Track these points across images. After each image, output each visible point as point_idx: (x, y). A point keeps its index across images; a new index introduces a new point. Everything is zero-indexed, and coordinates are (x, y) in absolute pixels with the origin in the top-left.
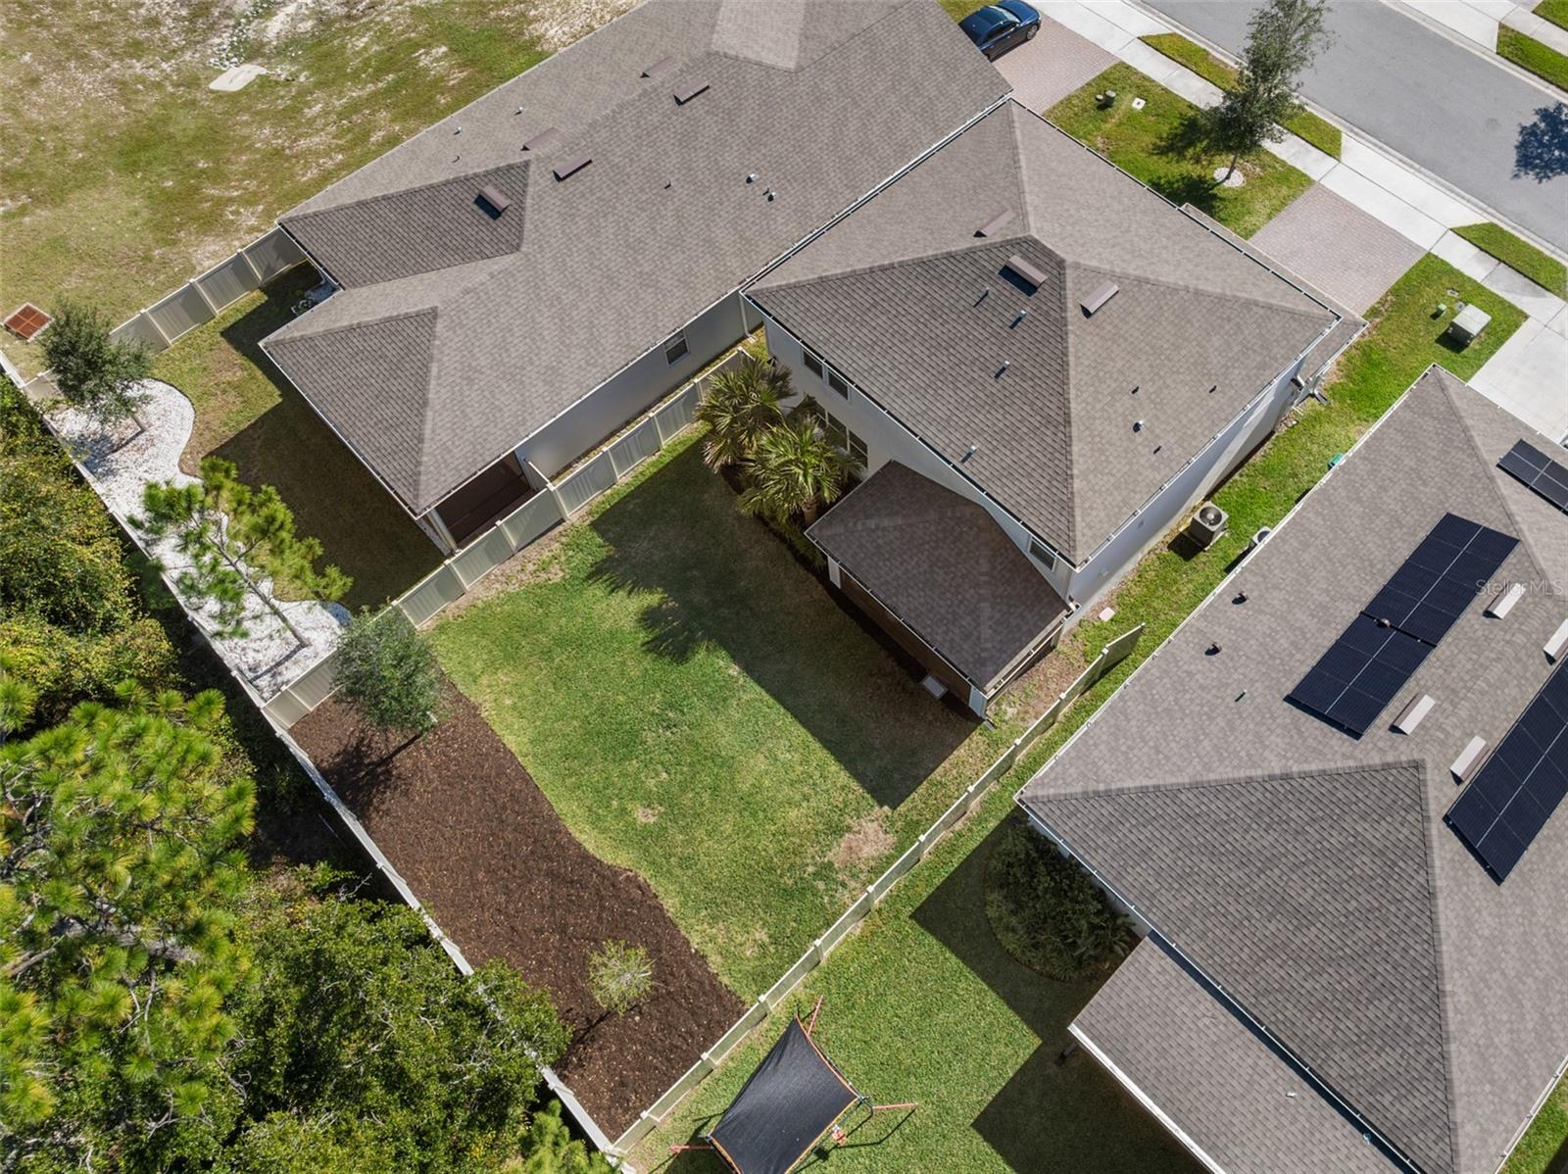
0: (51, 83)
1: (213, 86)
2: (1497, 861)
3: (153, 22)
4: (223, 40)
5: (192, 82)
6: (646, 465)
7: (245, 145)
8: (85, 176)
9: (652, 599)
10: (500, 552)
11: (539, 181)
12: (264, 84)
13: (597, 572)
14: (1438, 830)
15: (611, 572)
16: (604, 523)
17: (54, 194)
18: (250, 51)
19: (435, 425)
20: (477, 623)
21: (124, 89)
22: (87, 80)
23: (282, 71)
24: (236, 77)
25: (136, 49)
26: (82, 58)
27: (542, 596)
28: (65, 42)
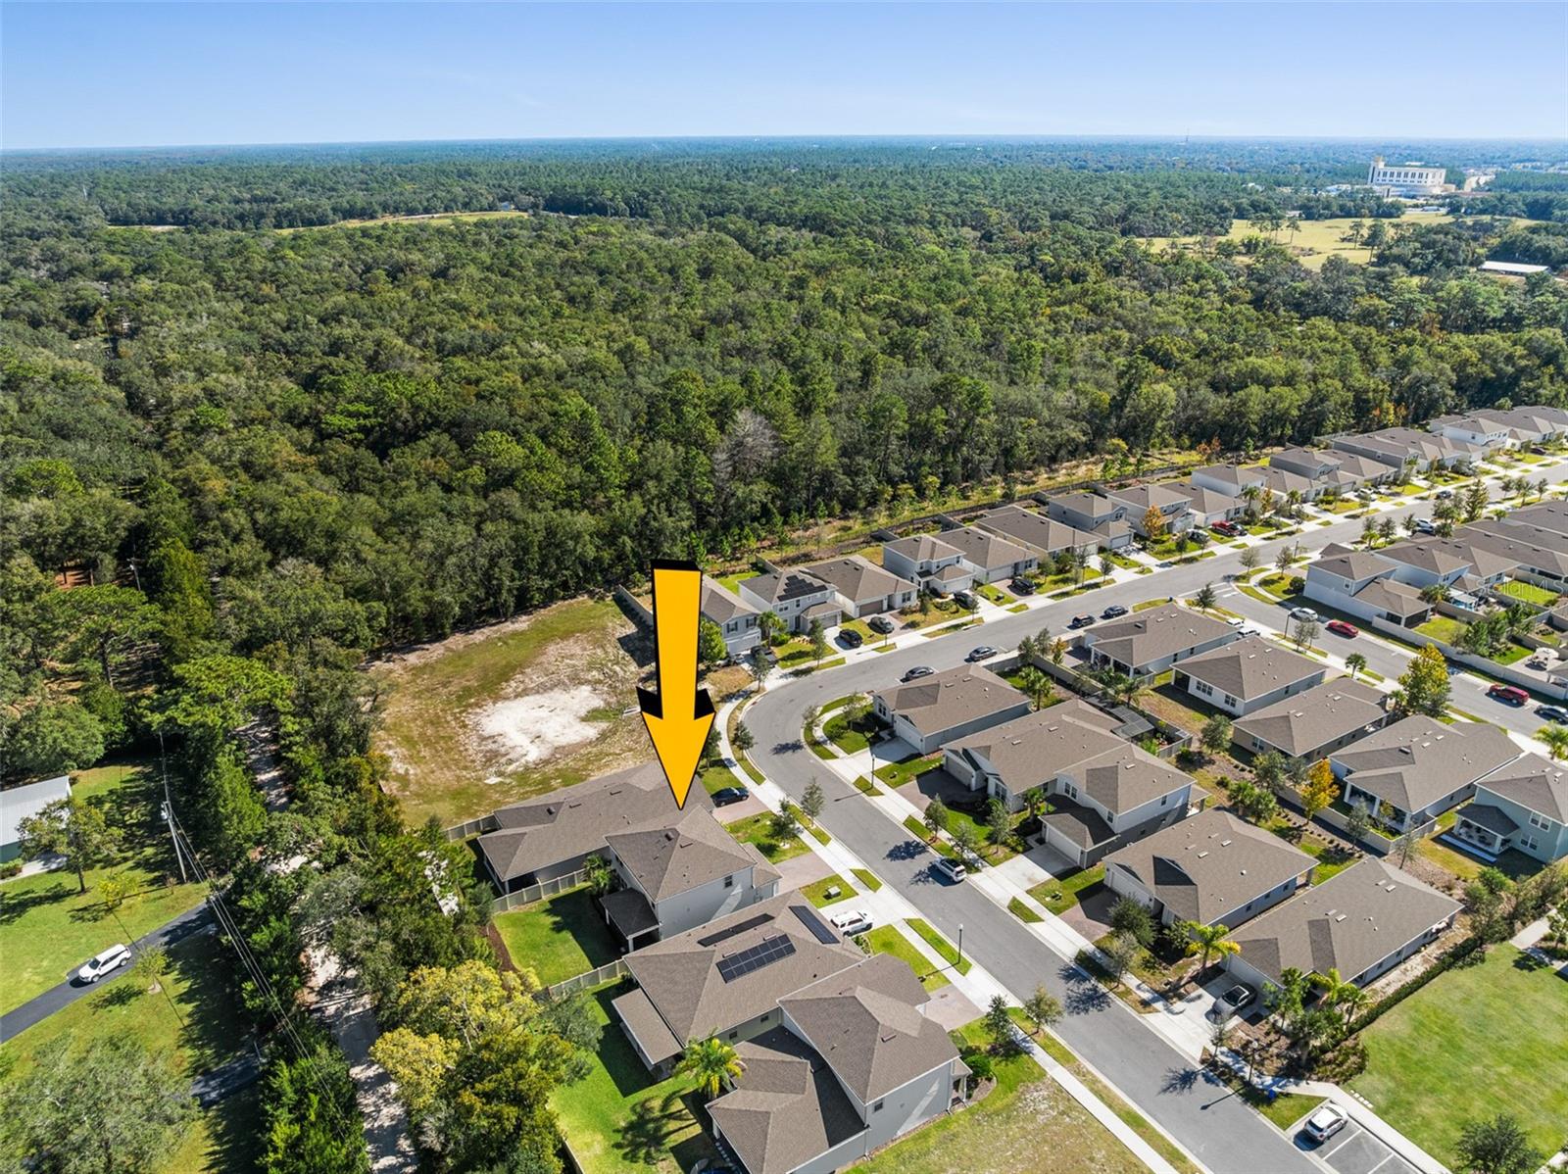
0: (438, 773)
1: (487, 781)
2: (728, 977)
3: (473, 761)
4: (493, 769)
5: (480, 779)
6: (570, 890)
7: (490, 798)
8: (441, 798)
9: (558, 919)
10: (520, 902)
11: (565, 807)
12: (501, 784)
13: (546, 911)
14: (713, 965)
15: (549, 912)
16: (552, 902)
17: (430, 802)
18: (500, 774)
19: (515, 860)
20: (508, 918)
21: (459, 779)
22: (448, 774)
23: (508, 781)
24: (493, 780)
25: (466, 768)
26: (449, 768)
27: (527, 914)
28: (445, 763)
